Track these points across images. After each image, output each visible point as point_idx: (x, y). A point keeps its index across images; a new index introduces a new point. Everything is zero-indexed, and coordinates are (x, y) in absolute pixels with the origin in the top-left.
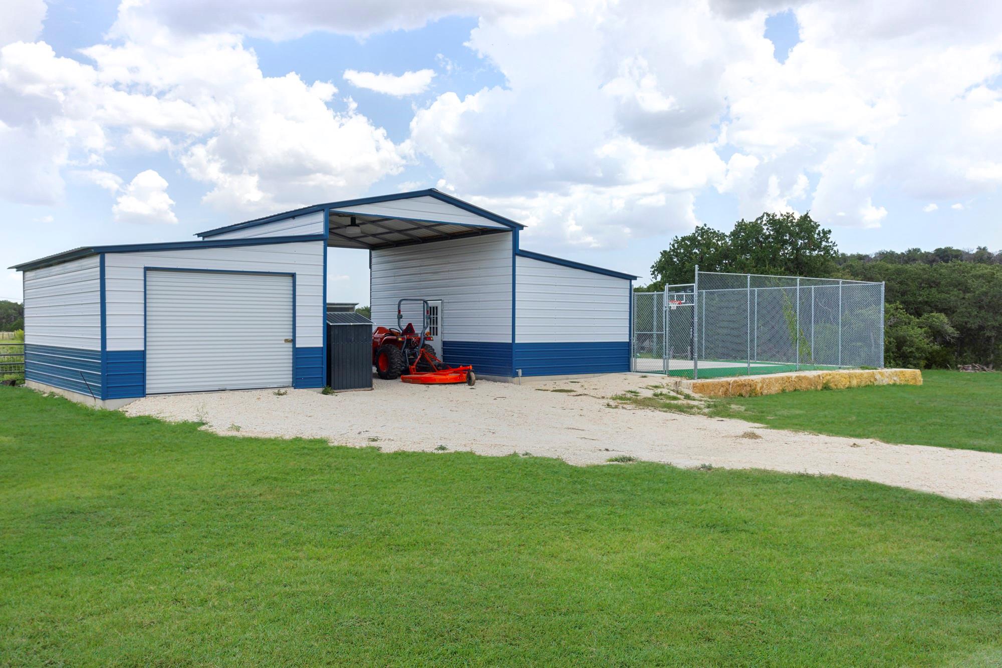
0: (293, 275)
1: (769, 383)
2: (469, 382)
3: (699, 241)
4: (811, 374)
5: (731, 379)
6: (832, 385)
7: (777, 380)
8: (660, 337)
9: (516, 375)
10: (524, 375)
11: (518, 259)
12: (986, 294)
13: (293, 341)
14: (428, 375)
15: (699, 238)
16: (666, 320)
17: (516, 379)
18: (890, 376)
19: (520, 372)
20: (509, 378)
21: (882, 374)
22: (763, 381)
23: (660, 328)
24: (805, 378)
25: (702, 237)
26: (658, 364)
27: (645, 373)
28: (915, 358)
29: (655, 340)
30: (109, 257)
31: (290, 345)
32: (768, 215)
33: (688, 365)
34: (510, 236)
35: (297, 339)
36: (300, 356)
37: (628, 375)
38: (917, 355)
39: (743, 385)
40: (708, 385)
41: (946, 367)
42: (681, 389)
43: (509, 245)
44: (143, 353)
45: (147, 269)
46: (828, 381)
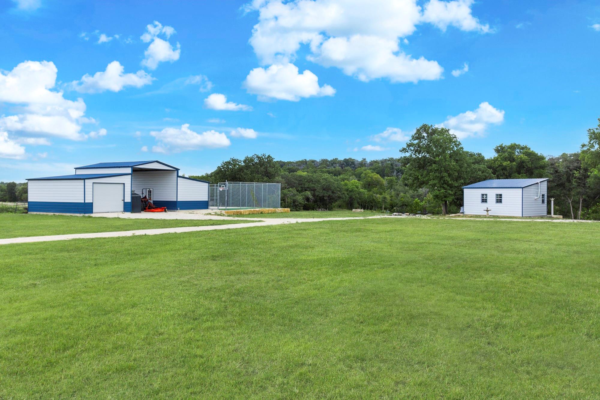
0: (124, 184)
1: (246, 212)
2: (165, 211)
3: (232, 163)
4: (257, 209)
5: (235, 211)
6: (263, 212)
7: (248, 211)
8: (216, 199)
9: (178, 209)
10: (180, 210)
11: (178, 178)
12: (324, 185)
13: (124, 200)
14: (153, 210)
15: (232, 162)
16: (218, 194)
17: (178, 211)
18: (281, 210)
19: (179, 209)
20: (176, 211)
21: (278, 210)
22: (244, 211)
23: (217, 196)
24: (256, 210)
25: (233, 161)
26: (216, 208)
27: (212, 209)
28: (299, 206)
29: (215, 200)
30: (86, 180)
31: (123, 201)
32: (256, 155)
33: (224, 208)
34: (176, 172)
35: (125, 200)
36: (125, 204)
37: (208, 210)
38: (300, 205)
39: (238, 212)
40: (229, 212)
41: (314, 210)
42: (222, 213)
43: (176, 174)
44: (92, 203)
45: (93, 183)
46: (262, 211)
